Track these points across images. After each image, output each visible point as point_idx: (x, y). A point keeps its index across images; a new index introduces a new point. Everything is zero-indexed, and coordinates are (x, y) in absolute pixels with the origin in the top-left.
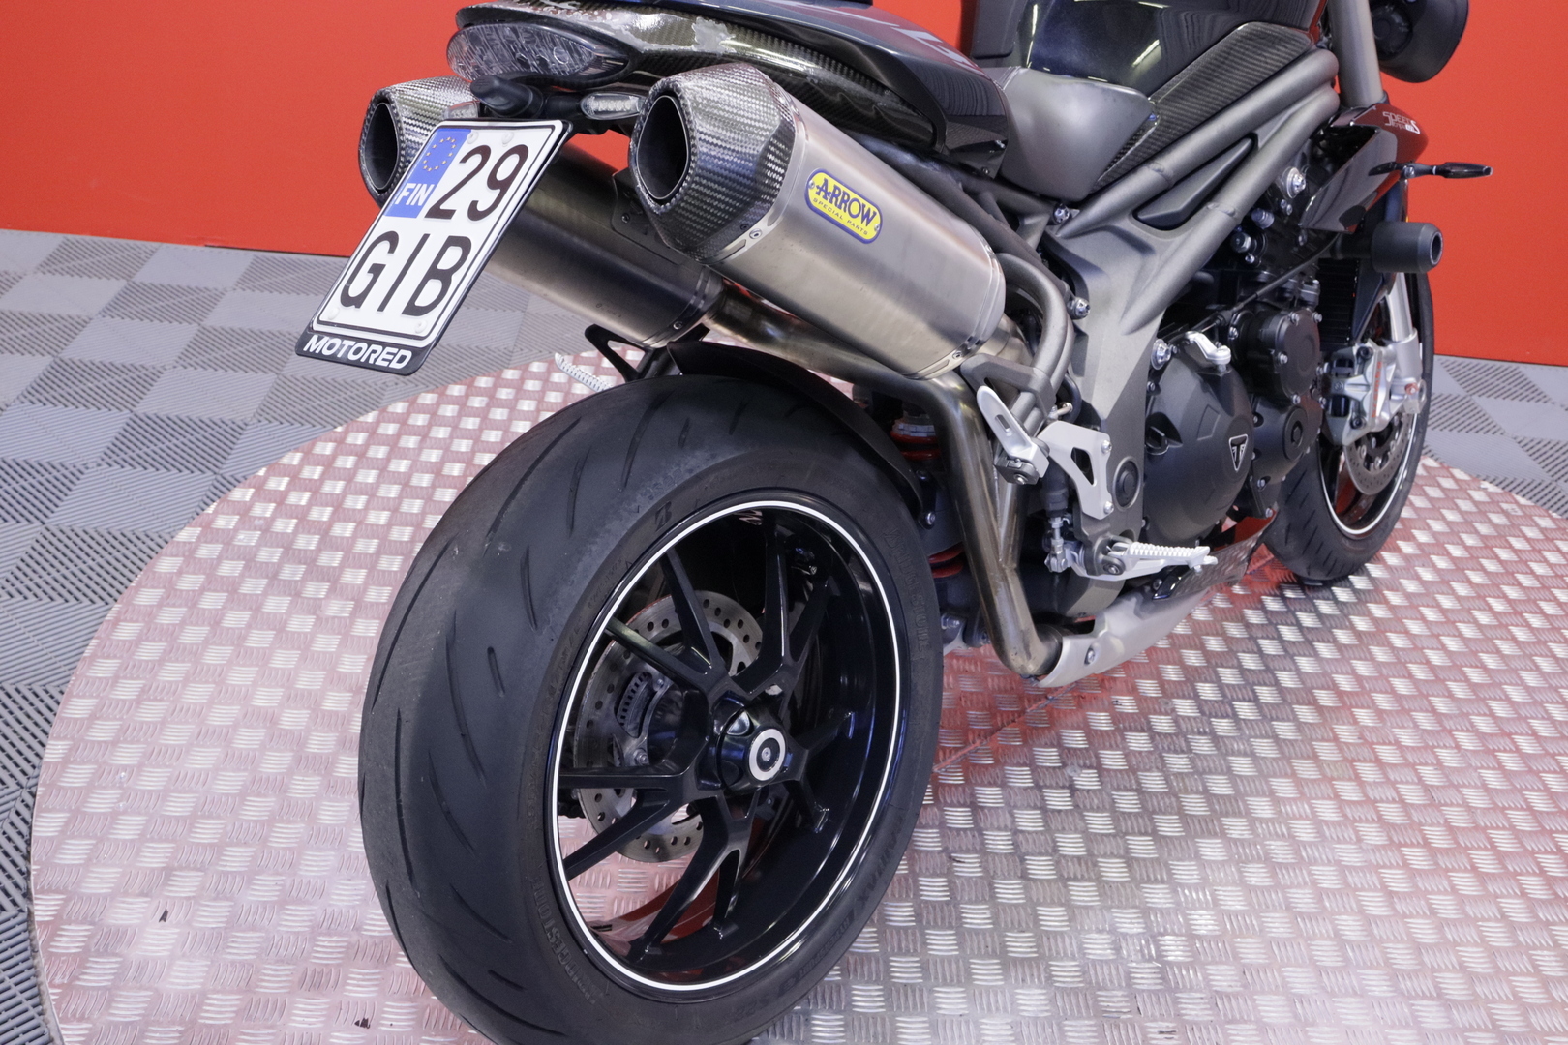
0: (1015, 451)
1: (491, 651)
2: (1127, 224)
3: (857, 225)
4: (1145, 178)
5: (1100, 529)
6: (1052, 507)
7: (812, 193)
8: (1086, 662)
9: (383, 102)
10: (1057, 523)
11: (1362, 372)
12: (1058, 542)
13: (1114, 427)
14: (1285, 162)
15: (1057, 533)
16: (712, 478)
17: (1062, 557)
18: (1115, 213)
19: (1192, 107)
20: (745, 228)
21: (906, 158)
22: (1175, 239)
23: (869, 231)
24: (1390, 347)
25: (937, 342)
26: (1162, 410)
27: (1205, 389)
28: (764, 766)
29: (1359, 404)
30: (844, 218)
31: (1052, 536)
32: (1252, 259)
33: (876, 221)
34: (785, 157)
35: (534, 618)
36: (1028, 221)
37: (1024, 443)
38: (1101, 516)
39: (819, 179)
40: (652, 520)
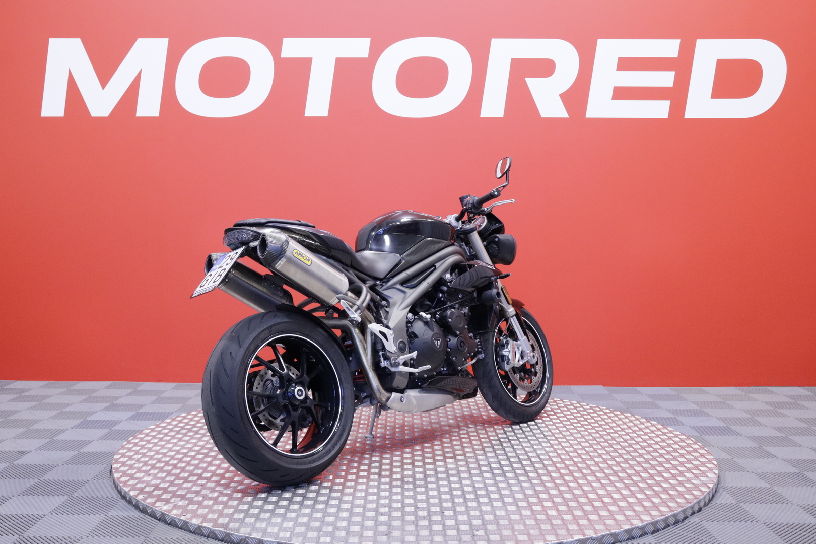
0: (352, 316)
1: (231, 353)
2: (399, 286)
3: (305, 261)
4: (403, 275)
5: (393, 355)
6: (378, 348)
7: (294, 254)
8: (402, 401)
9: (210, 256)
10: (381, 353)
11: (507, 348)
12: (382, 359)
13: (394, 330)
14: (445, 271)
15: (381, 356)
16: (282, 325)
17: (384, 364)
18: (395, 284)
19: (414, 258)
20: (280, 260)
21: (324, 258)
22: (412, 290)
23: (309, 263)
24: (519, 342)
25: (332, 293)
26: (412, 331)
27: (425, 326)
28: (300, 396)
29: (508, 357)
30: (302, 260)
31: (380, 357)
32: (442, 299)
33: (310, 262)
34: (287, 246)
35: (240, 346)
36: (367, 282)
37: (354, 314)
38: (393, 352)
39: (296, 251)
40: (267, 331)
